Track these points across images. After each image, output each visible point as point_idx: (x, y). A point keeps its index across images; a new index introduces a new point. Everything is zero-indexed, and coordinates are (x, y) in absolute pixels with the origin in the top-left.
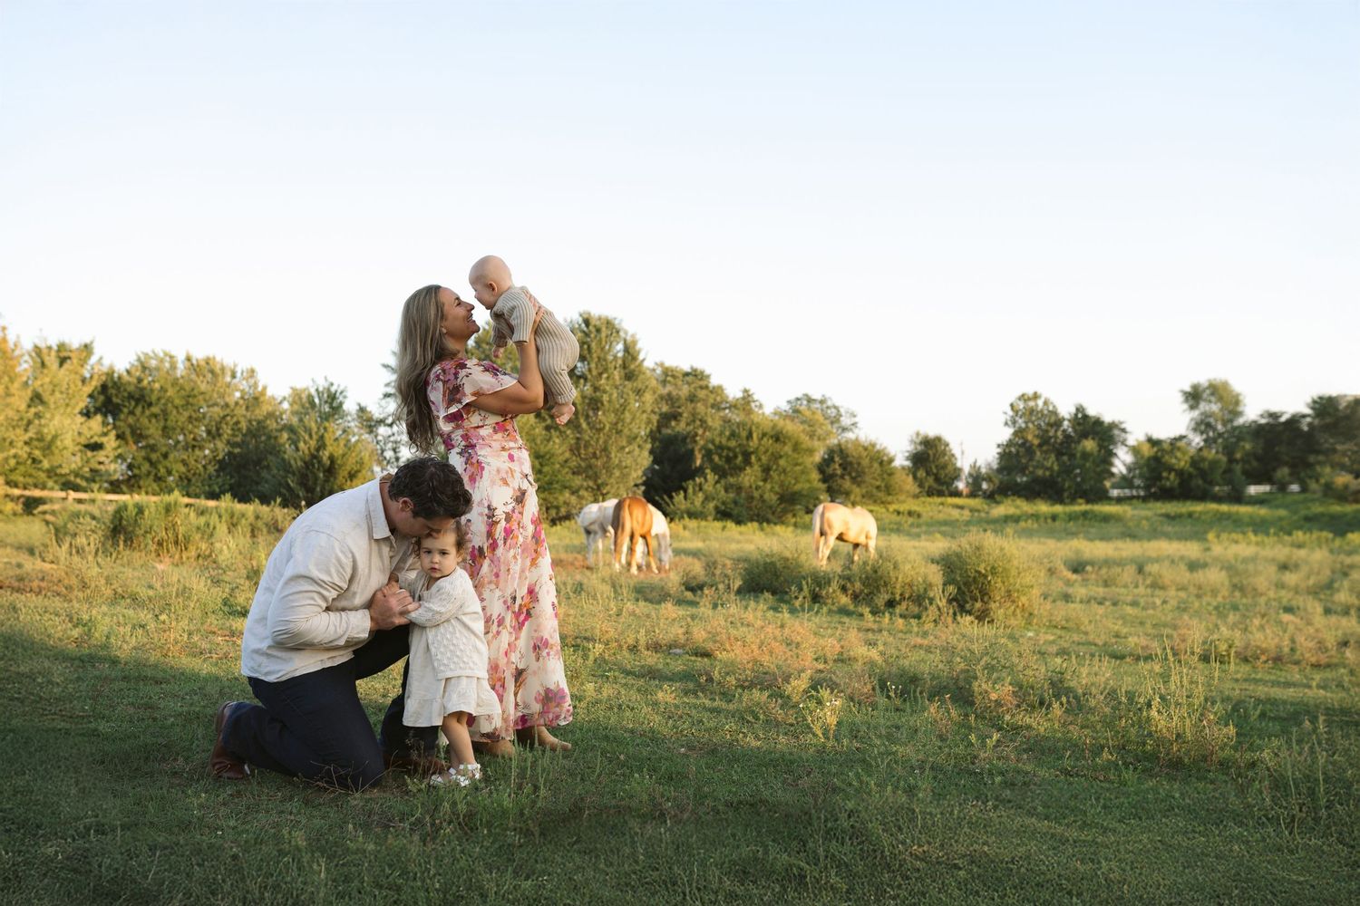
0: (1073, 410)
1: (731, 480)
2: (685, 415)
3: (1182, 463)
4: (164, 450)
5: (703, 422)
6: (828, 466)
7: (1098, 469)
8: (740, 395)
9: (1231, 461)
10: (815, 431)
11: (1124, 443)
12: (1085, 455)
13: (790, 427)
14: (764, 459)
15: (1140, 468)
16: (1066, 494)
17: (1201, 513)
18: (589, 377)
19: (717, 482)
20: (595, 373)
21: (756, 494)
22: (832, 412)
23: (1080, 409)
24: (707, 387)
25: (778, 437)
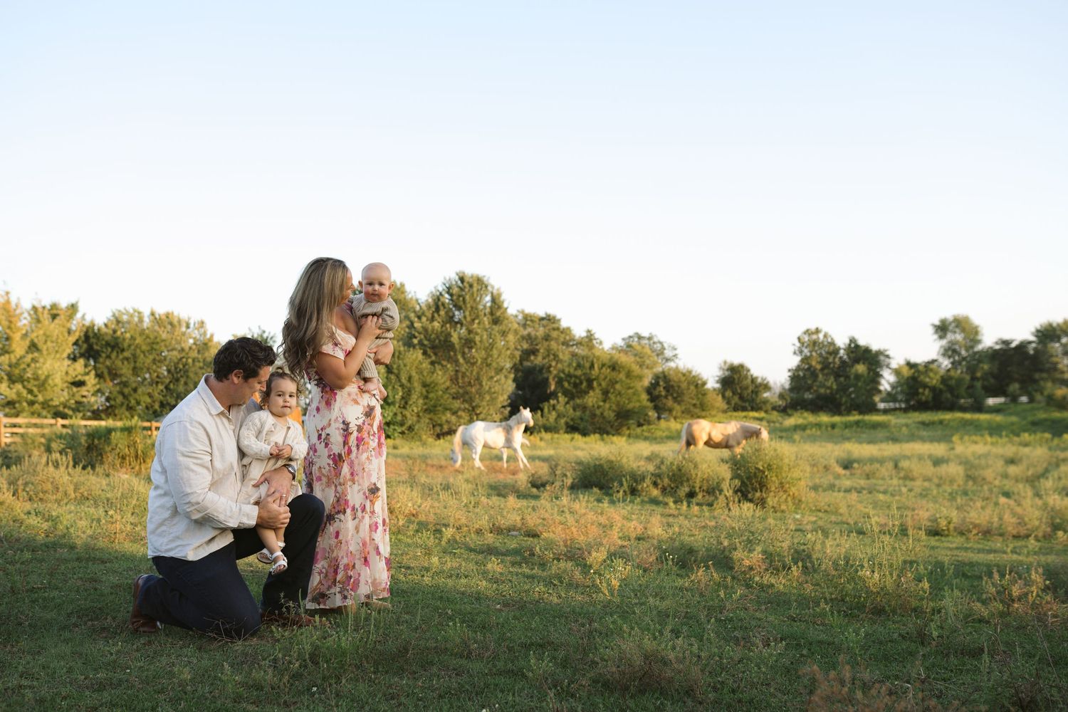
0: (847, 341)
1: (578, 401)
2: (541, 351)
3: (934, 382)
4: (134, 385)
5: (555, 356)
6: (655, 389)
7: (868, 388)
8: (584, 334)
9: (973, 379)
10: (644, 362)
11: (888, 366)
12: (858, 377)
13: (624, 359)
14: (604, 384)
15: (901, 385)
16: (843, 408)
17: (949, 420)
18: (464, 322)
19: (567, 403)
20: (469, 319)
21: (598, 412)
22: (658, 346)
23: (852, 340)
24: (558, 329)
25: (614, 367)
